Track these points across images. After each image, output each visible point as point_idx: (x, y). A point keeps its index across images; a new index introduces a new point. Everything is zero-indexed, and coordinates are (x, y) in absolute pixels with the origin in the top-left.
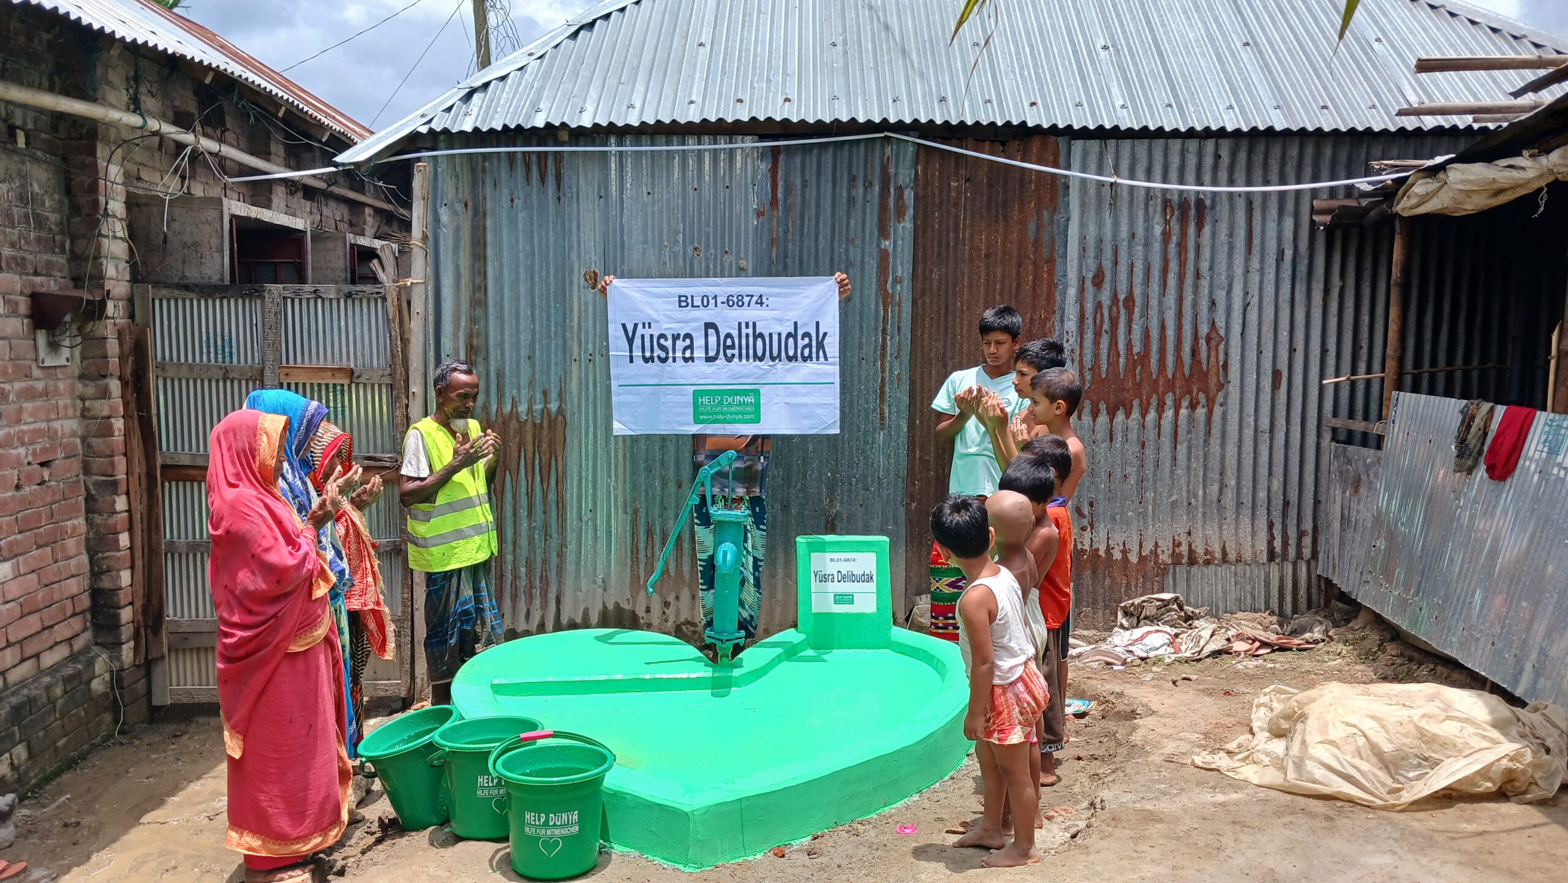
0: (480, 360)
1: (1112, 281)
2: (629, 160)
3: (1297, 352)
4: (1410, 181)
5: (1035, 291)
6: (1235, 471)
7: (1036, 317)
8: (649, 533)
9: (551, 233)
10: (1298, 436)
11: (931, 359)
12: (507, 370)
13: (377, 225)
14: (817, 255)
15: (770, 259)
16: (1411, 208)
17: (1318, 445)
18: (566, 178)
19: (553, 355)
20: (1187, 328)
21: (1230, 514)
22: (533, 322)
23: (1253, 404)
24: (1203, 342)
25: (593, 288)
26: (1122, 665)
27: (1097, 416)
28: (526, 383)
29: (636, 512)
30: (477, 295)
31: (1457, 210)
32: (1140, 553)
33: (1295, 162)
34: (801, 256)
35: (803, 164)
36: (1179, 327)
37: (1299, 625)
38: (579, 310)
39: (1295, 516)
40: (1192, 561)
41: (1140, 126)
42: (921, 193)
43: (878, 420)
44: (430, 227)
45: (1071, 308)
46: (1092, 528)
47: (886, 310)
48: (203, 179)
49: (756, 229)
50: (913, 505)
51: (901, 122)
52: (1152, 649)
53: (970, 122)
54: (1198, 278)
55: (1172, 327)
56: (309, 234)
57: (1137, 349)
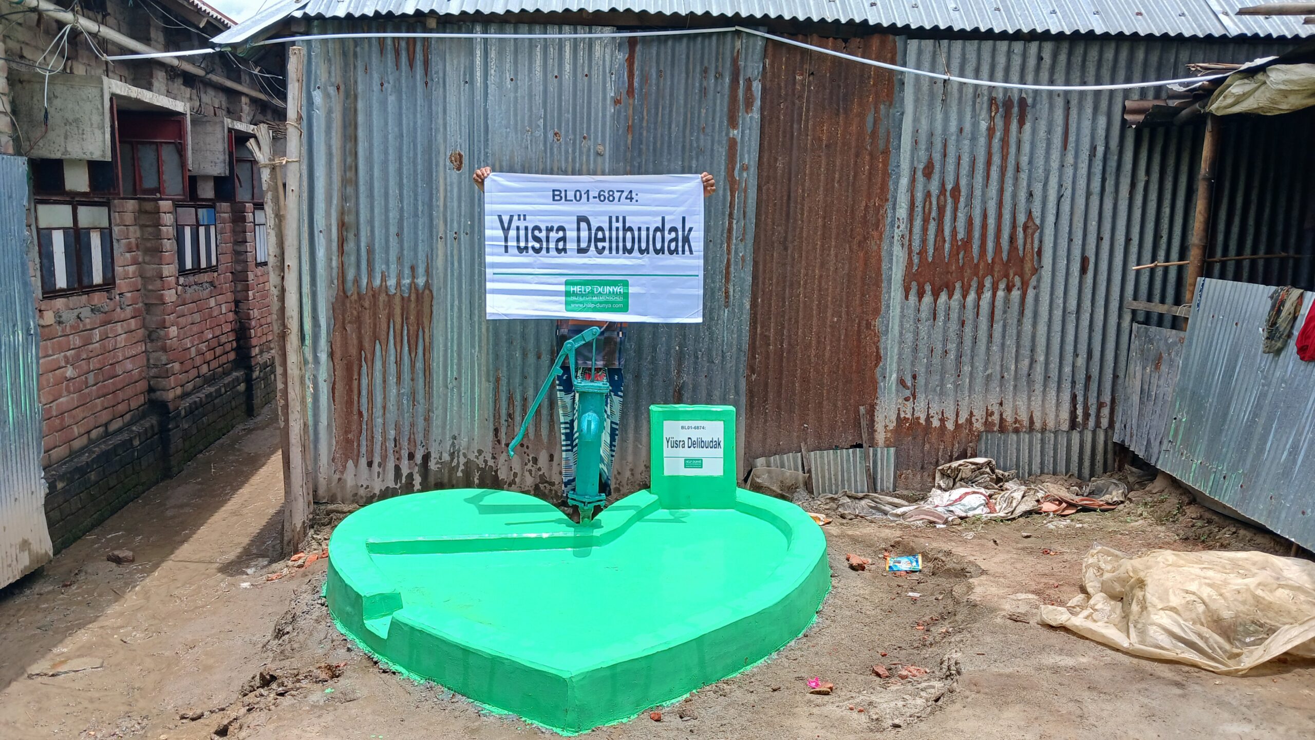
0: (351, 236)
1: (940, 172)
2: (493, 48)
3: (1104, 241)
4: (1227, 82)
5: (870, 179)
6: (1044, 348)
7: (871, 204)
8: (510, 399)
9: (419, 115)
10: (1102, 317)
11: (773, 243)
12: (377, 246)
13: (252, 113)
14: (670, 142)
15: (626, 144)
16: (1226, 107)
17: (1119, 325)
18: (433, 64)
19: (420, 233)
20: (1007, 216)
21: (1038, 387)
22: (401, 201)
23: (1062, 287)
24: (1020, 230)
25: (459, 169)
26: (944, 524)
27: (922, 297)
28: (395, 259)
29: (498, 380)
30: (348, 174)
31: (1271, 109)
32: (957, 421)
33: (1110, 64)
34: (655, 143)
35: (658, 54)
36: (1000, 216)
37: (1097, 487)
38: (446, 190)
39: (1096, 389)
40: (1003, 429)
41: (972, 27)
42: (768, 85)
43: (723, 299)
44: (304, 109)
45: (903, 196)
46: (914, 398)
47: (733, 196)
48: (85, 61)
49: (613, 116)
50: (754, 377)
51: (751, 17)
52: (970, 509)
53: (816, 19)
54: (1018, 171)
55: (993, 216)
56: (188, 117)
57: (961, 235)
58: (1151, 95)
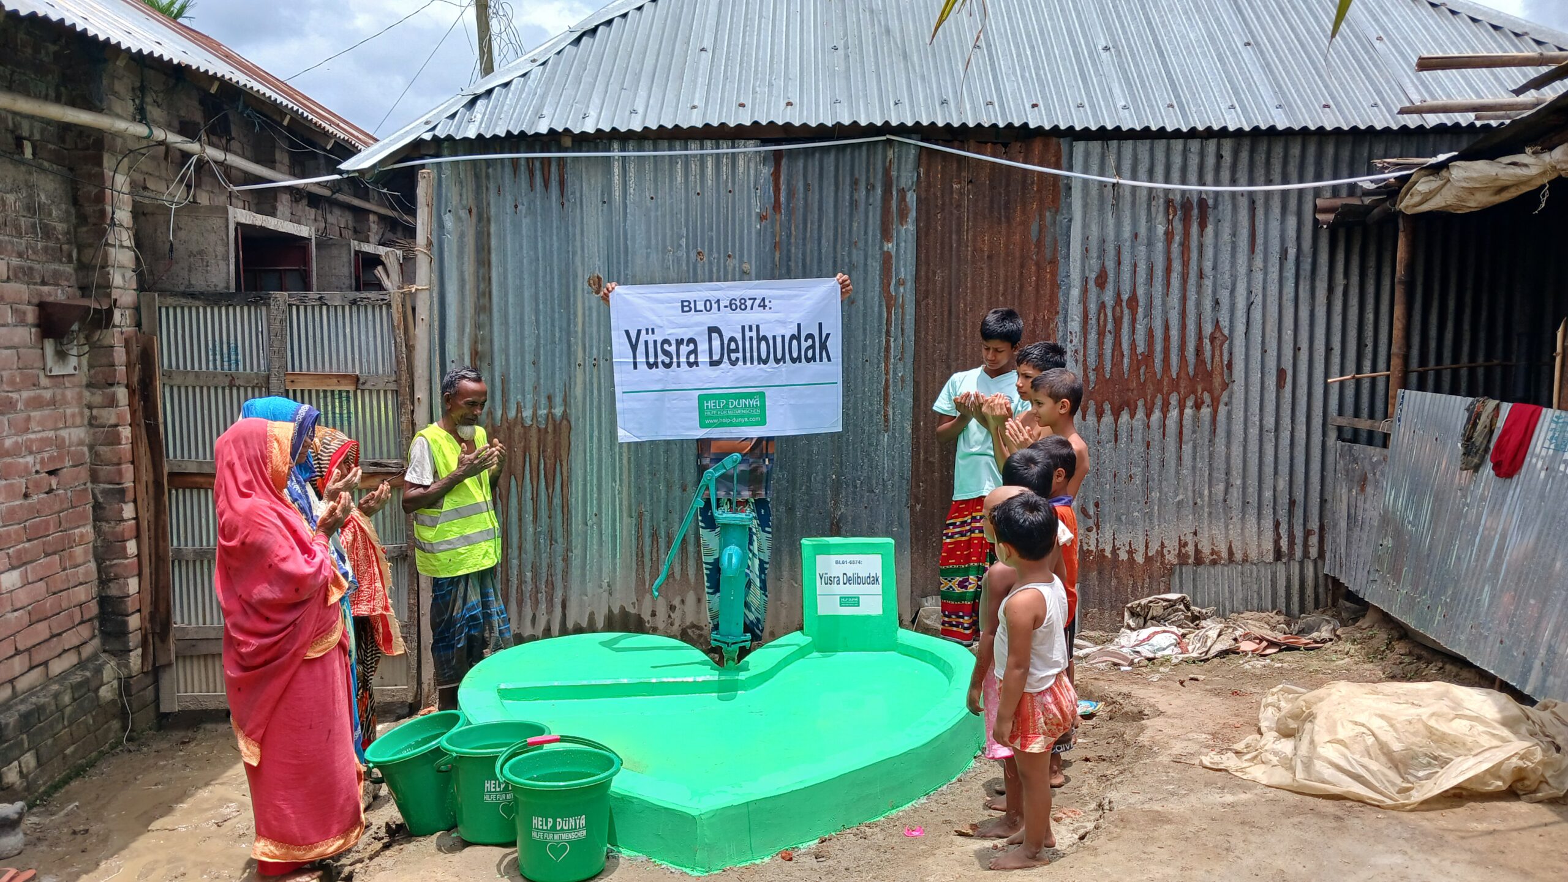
1: (1115, 282)
2: (632, 165)
3: (1302, 351)
4: (1413, 179)
5: (1038, 291)
6: (1241, 471)
7: (1039, 319)
8: (654, 536)
9: (555, 238)
10: (1304, 435)
11: (934, 360)
12: (512, 375)
13: (381, 232)
14: (820, 256)
15: (773, 263)
16: (1415, 206)
17: (1324, 444)
18: (570, 184)
19: (557, 360)
20: (1191, 327)
21: (1236, 514)
22: (538, 327)
23: (1258, 403)
24: (1207, 342)
26: (1130, 665)
27: (1102, 416)
28: (531, 389)
29: (640, 515)
30: (481, 301)
31: (1460, 207)
32: (1146, 553)
33: (1297, 160)
34: (804, 260)
35: (805, 168)
36: (1183, 327)
37: (1307, 624)
38: (584, 314)
39: (1301, 515)
40: (1199, 561)
41: (1143, 126)
42: (923, 196)
43: (882, 422)
44: (435, 234)
45: (1075, 309)
46: (1098, 528)
47: (889, 313)
48: (209, 188)
49: (759, 232)
50: (918, 507)
51: (902, 125)
52: (1158, 650)
53: (971, 124)
54: (1201, 278)
55: (1176, 327)
56: (313, 241)
57: (1141, 348)
58: (1344, 192)
